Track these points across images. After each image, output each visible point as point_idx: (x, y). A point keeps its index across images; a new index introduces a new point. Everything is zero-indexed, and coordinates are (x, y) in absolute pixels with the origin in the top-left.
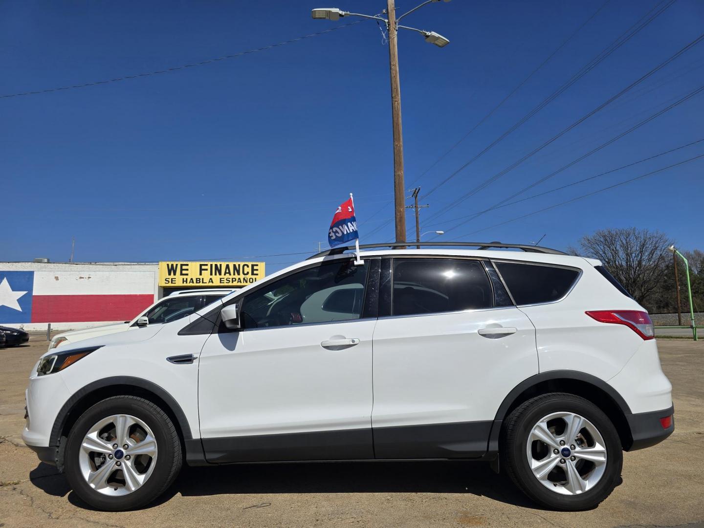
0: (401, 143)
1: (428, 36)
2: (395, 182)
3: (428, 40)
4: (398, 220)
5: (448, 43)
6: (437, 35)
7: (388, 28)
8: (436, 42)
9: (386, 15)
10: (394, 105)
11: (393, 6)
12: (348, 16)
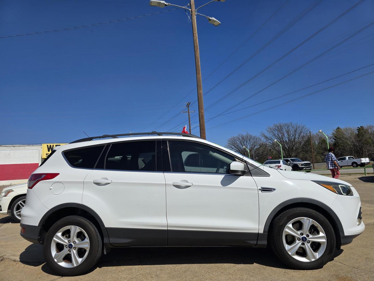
0: (201, 76)
1: (210, 20)
2: (198, 97)
3: (210, 22)
4: (200, 117)
5: (220, 24)
6: (215, 19)
7: (191, 14)
8: (214, 23)
9: (190, 7)
10: (196, 55)
11: (193, 2)
12: (170, 6)
